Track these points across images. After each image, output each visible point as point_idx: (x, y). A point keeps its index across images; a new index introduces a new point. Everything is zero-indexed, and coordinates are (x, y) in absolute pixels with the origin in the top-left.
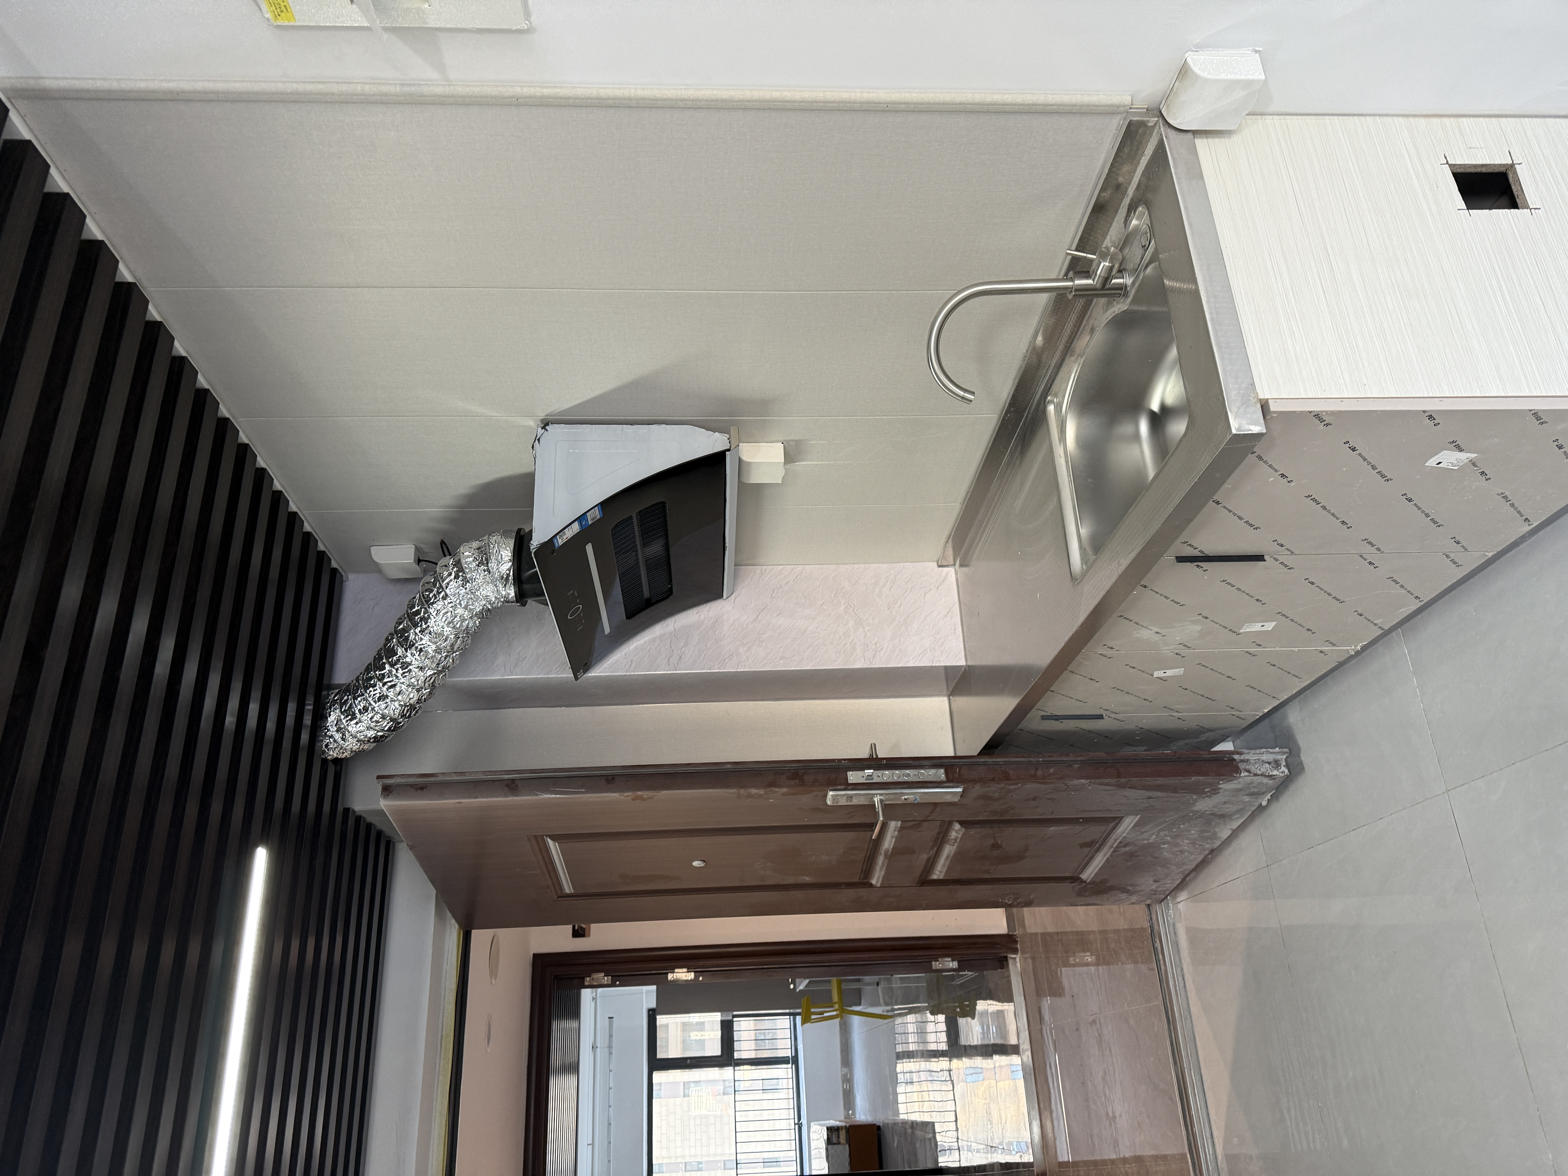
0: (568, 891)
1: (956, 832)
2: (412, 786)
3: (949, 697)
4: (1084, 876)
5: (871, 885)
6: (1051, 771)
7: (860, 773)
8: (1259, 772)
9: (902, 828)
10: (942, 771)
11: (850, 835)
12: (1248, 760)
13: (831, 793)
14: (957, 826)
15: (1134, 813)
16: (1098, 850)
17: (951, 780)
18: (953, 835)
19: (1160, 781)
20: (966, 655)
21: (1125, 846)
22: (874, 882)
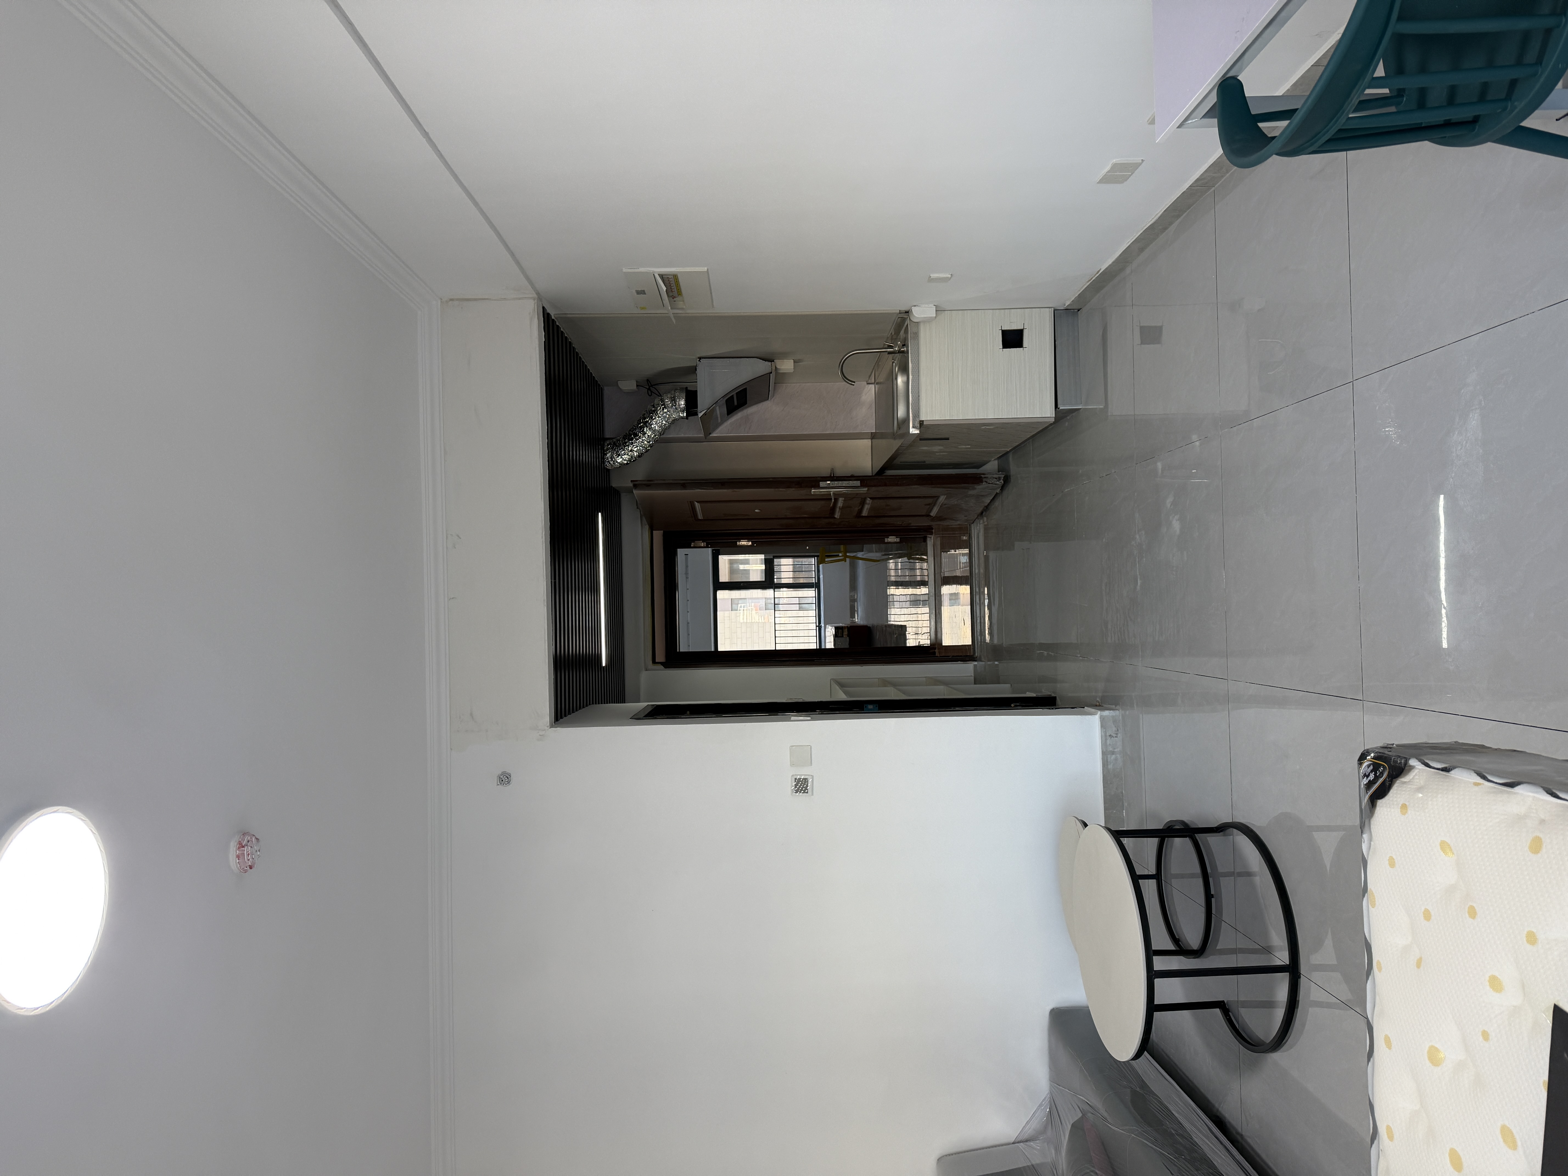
0: (700, 518)
1: (868, 501)
2: (645, 484)
3: (872, 439)
4: (932, 514)
5: (835, 518)
6: (904, 482)
7: (825, 483)
8: (991, 483)
9: (844, 500)
10: (859, 482)
11: (823, 502)
12: (987, 477)
13: (813, 490)
14: (869, 499)
15: (944, 495)
16: (934, 506)
17: (862, 485)
18: (868, 502)
19: (949, 486)
20: (876, 428)
21: (945, 505)
22: (836, 516)
